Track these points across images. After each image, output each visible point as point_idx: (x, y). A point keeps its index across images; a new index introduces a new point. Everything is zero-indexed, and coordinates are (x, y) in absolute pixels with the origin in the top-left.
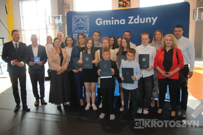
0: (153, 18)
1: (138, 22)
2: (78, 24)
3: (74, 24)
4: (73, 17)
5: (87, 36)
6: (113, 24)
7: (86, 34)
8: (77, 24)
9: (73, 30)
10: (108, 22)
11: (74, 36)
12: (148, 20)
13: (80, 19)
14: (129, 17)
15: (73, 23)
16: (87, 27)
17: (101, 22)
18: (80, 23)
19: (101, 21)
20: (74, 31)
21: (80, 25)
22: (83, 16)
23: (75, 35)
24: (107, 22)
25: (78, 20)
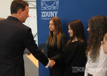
9: (42, 6)
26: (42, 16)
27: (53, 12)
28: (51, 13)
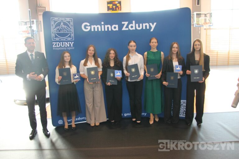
0: (151, 24)
1: (134, 28)
2: (60, 29)
3: (54, 29)
4: (52, 19)
5: (72, 44)
6: (103, 30)
7: (71, 43)
8: (58, 29)
9: (53, 37)
10: (98, 28)
11: (54, 45)
12: (146, 26)
13: (61, 22)
14: (123, 23)
15: (52, 28)
16: (70, 34)
17: (89, 28)
18: (62, 27)
19: (89, 26)
20: (53, 39)
21: (61, 31)
22: (65, 19)
23: (56, 44)
24: (96, 28)
25: (59, 24)
26: (54, 46)
27: (69, 43)
28: (65, 43)
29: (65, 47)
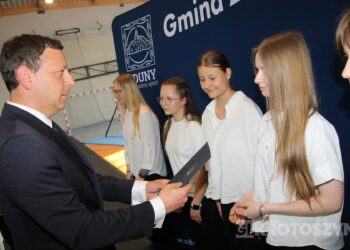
2: (134, 46)
3: (127, 48)
4: (123, 29)
5: (154, 75)
7: (151, 71)
8: (132, 46)
9: (127, 65)
10: (183, 22)
15: (125, 45)
16: (149, 50)
17: (174, 26)
18: (136, 41)
20: (128, 69)
25: (132, 36)
27: (148, 72)
28: (144, 74)
29: (144, 82)
